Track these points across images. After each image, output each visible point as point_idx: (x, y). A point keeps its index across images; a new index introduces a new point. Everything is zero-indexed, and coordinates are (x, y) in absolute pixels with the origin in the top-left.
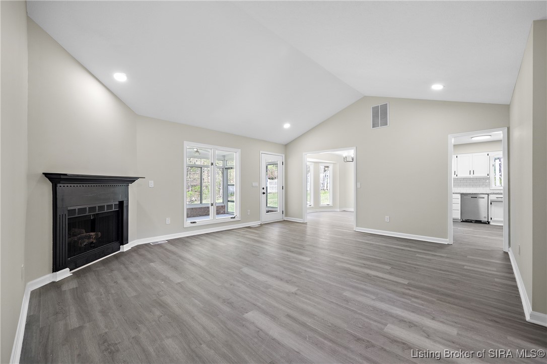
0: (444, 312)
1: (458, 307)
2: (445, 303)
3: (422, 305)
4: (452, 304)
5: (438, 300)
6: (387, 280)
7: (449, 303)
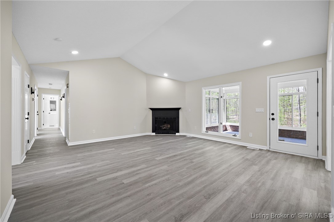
0: (65, 177)
1: (59, 184)
2: (67, 181)
3: (76, 175)
4: (63, 183)
5: (72, 181)
6: (108, 174)
7: (65, 183)
